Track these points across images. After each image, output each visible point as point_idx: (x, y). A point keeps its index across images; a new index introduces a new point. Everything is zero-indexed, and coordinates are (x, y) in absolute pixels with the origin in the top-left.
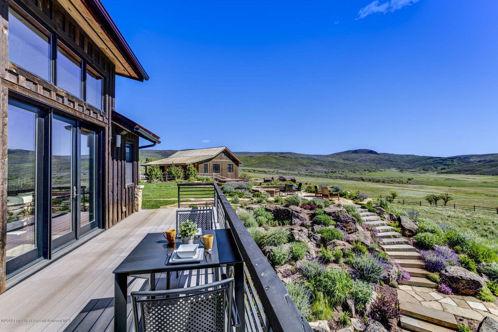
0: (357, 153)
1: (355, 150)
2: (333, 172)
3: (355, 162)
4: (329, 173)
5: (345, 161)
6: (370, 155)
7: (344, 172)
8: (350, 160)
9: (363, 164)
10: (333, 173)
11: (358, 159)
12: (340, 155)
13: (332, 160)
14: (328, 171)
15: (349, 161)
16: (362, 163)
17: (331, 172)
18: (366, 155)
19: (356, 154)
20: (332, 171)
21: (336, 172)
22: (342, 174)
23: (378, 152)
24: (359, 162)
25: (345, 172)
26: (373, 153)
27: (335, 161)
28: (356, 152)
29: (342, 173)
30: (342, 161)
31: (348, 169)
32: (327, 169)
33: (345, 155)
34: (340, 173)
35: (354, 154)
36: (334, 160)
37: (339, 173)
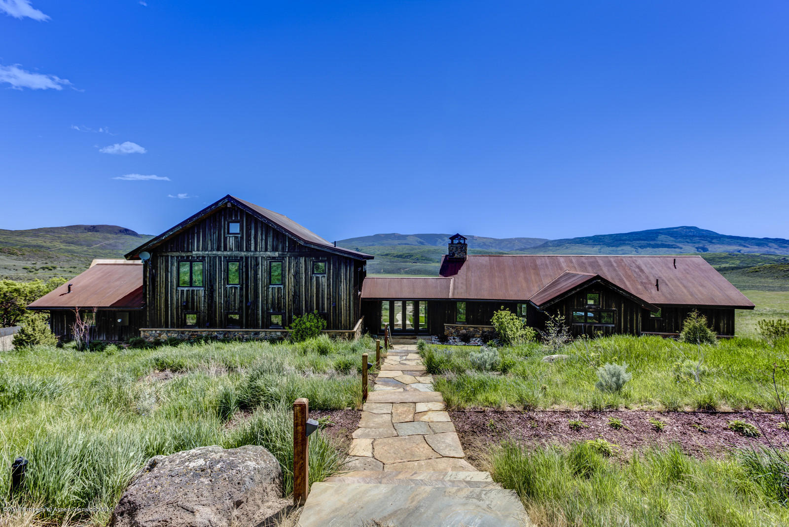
0: (96, 231)
1: (92, 226)
2: (47, 268)
3: (92, 247)
4: (37, 270)
5: (70, 246)
6: (123, 237)
7: (75, 268)
8: (81, 245)
9: (110, 253)
10: (46, 270)
11: (100, 242)
12: (54, 232)
13: (34, 243)
14: (32, 266)
15: (78, 245)
16: (107, 251)
17: (43, 268)
18: (115, 236)
19: (95, 233)
20: (45, 266)
21: (54, 268)
22: (70, 272)
23: (139, 233)
24: (102, 249)
25: (77, 268)
26: (129, 234)
27: (44, 244)
28: (94, 229)
29: (72, 270)
30: (62, 246)
31: (82, 261)
32: (29, 262)
33: (67, 234)
34: (65, 269)
35: (90, 233)
36: (40, 242)
37: (65, 271)
